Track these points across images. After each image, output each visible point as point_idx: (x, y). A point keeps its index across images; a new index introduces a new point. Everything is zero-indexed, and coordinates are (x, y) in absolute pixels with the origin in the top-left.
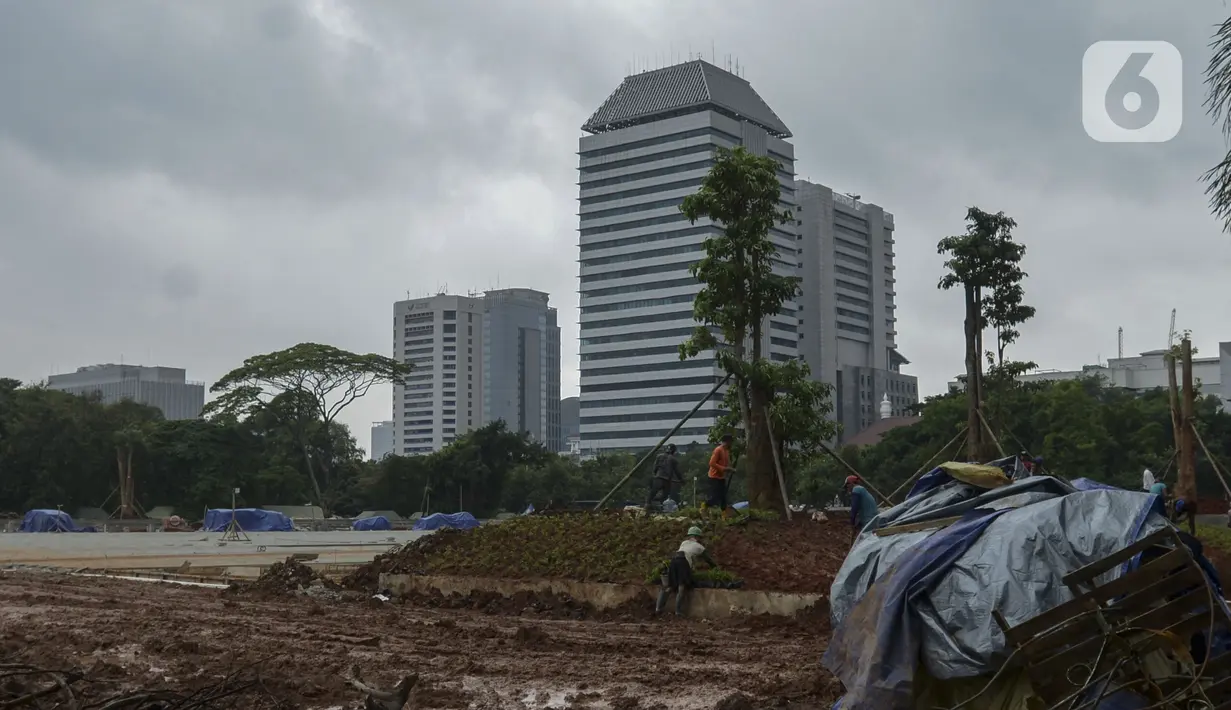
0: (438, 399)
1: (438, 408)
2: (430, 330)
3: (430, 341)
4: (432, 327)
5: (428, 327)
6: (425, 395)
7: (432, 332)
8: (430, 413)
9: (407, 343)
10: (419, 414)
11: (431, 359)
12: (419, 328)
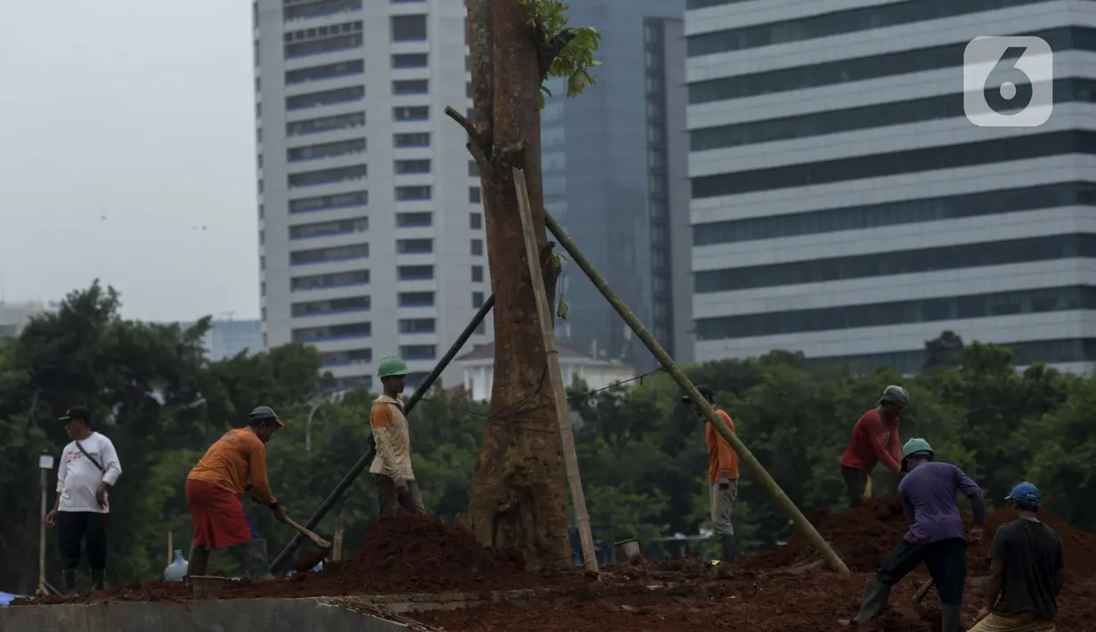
0: (383, 236)
1: (383, 261)
2: (352, 35)
3: (356, 66)
4: (359, 25)
5: (346, 26)
6: (346, 226)
7: (358, 41)
8: (363, 277)
9: (293, 77)
10: (328, 281)
11: (359, 118)
12: (323, 30)
